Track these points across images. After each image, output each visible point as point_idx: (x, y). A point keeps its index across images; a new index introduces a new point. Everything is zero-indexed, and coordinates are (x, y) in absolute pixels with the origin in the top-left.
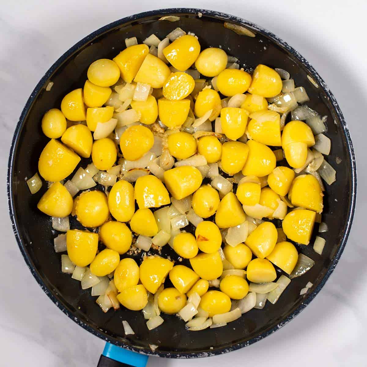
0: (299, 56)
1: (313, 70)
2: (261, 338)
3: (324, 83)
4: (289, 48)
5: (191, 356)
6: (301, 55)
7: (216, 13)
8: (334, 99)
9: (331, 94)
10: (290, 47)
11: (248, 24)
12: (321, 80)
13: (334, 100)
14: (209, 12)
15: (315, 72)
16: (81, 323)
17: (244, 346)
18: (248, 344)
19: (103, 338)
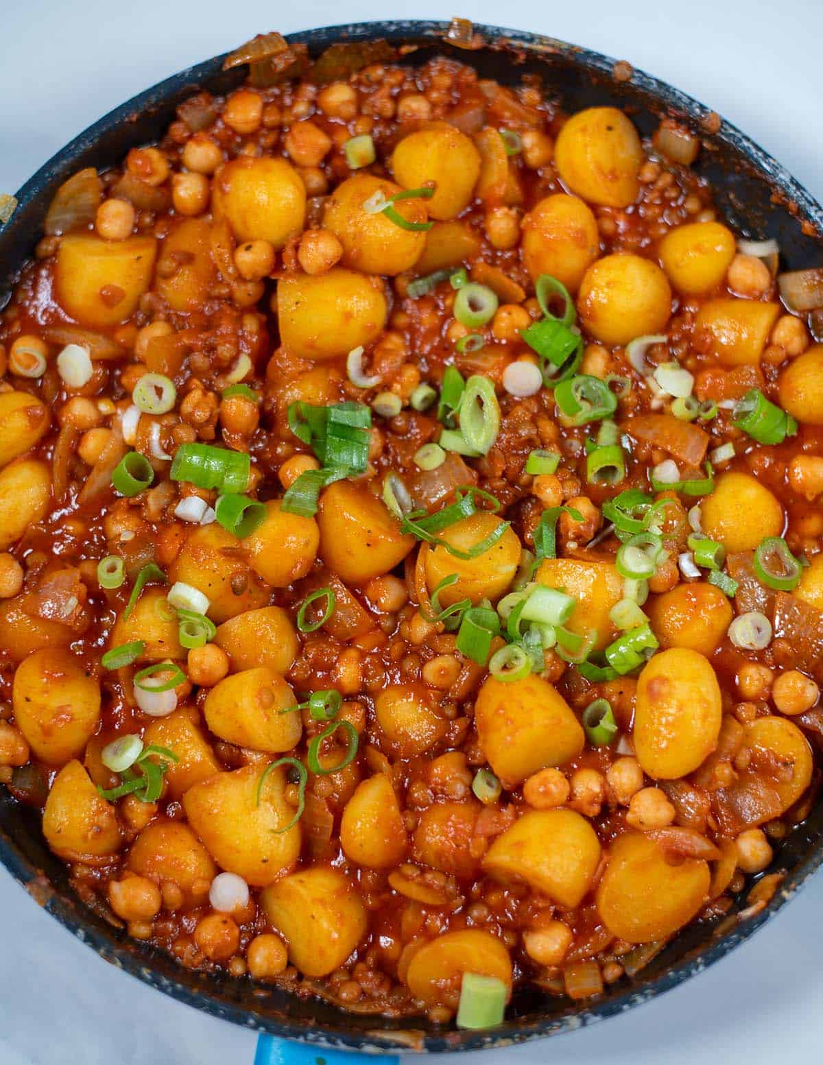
0: (685, 99)
1: (732, 131)
2: (738, 942)
3: (771, 161)
4: (652, 84)
5: (529, 1034)
6: (689, 98)
7: (425, 25)
8: (812, 201)
9: (799, 187)
10: (653, 82)
11: (522, 38)
12: (760, 154)
13: (809, 202)
14: (405, 25)
15: (739, 135)
16: (165, 982)
17: (689, 975)
18: (701, 968)
19: (239, 1020)
